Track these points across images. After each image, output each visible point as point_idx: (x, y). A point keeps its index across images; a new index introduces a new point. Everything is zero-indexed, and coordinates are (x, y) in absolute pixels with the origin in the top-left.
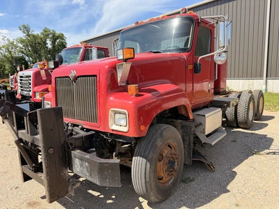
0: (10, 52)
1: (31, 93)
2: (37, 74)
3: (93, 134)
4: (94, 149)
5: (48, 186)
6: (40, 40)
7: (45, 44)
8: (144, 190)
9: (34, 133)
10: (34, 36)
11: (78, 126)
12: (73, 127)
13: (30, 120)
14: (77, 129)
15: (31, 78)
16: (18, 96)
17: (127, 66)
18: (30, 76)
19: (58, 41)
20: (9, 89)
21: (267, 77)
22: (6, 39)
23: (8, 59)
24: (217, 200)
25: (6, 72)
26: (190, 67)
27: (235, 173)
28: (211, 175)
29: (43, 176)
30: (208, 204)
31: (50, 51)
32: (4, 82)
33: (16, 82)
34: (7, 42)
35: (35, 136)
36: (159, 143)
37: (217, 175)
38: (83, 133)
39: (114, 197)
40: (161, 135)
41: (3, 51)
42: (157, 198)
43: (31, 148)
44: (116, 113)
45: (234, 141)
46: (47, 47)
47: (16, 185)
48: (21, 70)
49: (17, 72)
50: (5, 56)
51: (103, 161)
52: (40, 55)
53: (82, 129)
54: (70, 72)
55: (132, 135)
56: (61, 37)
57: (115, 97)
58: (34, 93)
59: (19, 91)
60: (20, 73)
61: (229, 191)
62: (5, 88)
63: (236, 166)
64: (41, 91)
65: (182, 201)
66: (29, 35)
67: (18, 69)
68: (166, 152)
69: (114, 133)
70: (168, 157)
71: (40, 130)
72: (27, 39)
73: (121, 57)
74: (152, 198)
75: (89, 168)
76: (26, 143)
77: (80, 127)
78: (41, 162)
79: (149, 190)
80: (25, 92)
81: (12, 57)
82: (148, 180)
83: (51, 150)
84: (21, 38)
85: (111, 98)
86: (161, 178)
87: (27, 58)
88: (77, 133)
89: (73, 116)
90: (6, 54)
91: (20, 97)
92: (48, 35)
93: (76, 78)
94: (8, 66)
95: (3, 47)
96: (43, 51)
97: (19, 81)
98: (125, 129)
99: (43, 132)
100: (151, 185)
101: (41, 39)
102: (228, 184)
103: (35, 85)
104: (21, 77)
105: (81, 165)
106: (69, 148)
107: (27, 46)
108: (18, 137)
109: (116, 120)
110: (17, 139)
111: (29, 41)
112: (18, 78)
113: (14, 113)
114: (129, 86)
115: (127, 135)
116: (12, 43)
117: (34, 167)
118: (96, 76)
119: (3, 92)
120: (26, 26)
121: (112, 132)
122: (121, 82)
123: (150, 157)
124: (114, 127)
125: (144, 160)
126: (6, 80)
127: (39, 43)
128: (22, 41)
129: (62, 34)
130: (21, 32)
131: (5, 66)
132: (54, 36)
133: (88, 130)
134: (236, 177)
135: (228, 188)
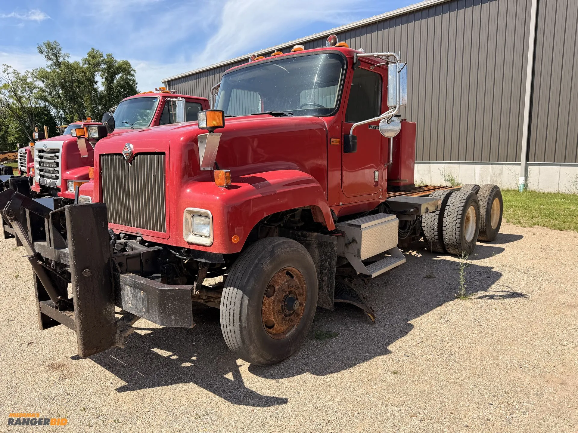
0: (19, 99)
1: (59, 183)
2: (71, 147)
3: (159, 250)
4: (159, 275)
5: (81, 330)
6: (81, 75)
7: (92, 82)
8: (239, 340)
9: (60, 244)
10: (68, 66)
11: (134, 237)
12: (128, 239)
13: (53, 224)
14: (133, 243)
15: (60, 154)
16: (34, 188)
17: (214, 140)
18: (58, 151)
19: (118, 76)
20: (16, 173)
21: (527, 160)
22: (10, 70)
23: (15, 113)
24: (365, 365)
25: (11, 139)
26: (336, 141)
27: (411, 327)
28: (369, 328)
29: (73, 315)
30: (348, 370)
31: (101, 98)
32: (6, 159)
33: (31, 160)
34: (12, 78)
35: (63, 250)
36: (267, 266)
37: (379, 329)
38: (142, 249)
39: (194, 358)
40: (272, 253)
41: (5, 96)
42: (262, 356)
43: (55, 270)
44: (194, 214)
45: (430, 277)
46: (96, 90)
47: (30, 339)
48: (42, 137)
49: (34, 141)
50: (8, 106)
51: (167, 287)
52: (80, 105)
53: (143, 242)
54: (123, 146)
55: (219, 250)
56: (125, 68)
57: (194, 190)
58: (65, 182)
59: (37, 178)
60: (39, 145)
61: (390, 352)
62: (9, 171)
63: (417, 315)
64: (79, 178)
65: (306, 365)
66: (58, 64)
67: (36, 135)
68: (281, 282)
69: (192, 247)
70: (283, 291)
71: (69, 241)
72: (54, 71)
73: (203, 125)
74: (254, 356)
75: (146, 300)
76: (47, 261)
77: (139, 239)
78: (72, 299)
79: (247, 342)
80: (48, 181)
81: (23, 108)
82: (244, 325)
83: (87, 272)
84: (42, 70)
85: (188, 191)
86: (270, 324)
87: (53, 112)
88: (133, 249)
89: (128, 222)
90: (11, 101)
91: (38, 190)
92: (99, 64)
93: (133, 156)
94: (13, 127)
95: (5, 86)
96: (86, 97)
97: (36, 158)
98: (207, 241)
99: (73, 241)
100: (249, 332)
101: (84, 72)
102: (391, 342)
103: (67, 167)
104: (41, 151)
105: (134, 296)
106: (116, 270)
107: (55, 86)
108: (34, 250)
109: (195, 226)
110: (32, 254)
111: (59, 77)
112: (36, 154)
113: (27, 211)
114: (216, 172)
115: (210, 250)
116: (24, 80)
117: (59, 302)
118: (164, 153)
119: (5, 178)
120: (53, 45)
121: (188, 246)
122: (206, 164)
123: (249, 288)
124: (192, 238)
125: (240, 292)
126: (10, 156)
127: (79, 81)
128: (44, 76)
129: (128, 64)
130: (42, 57)
131: (7, 127)
132: (110, 66)
133: (151, 244)
134: (411, 332)
135: (390, 348)
